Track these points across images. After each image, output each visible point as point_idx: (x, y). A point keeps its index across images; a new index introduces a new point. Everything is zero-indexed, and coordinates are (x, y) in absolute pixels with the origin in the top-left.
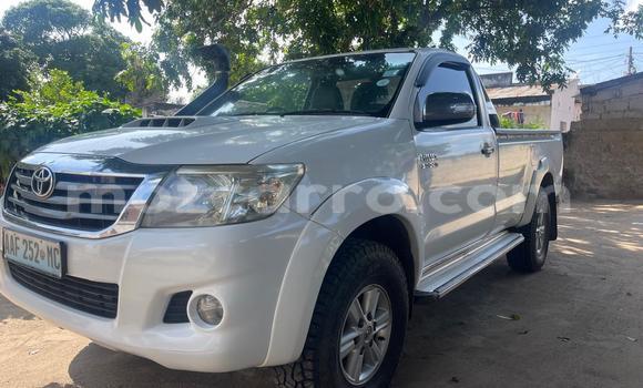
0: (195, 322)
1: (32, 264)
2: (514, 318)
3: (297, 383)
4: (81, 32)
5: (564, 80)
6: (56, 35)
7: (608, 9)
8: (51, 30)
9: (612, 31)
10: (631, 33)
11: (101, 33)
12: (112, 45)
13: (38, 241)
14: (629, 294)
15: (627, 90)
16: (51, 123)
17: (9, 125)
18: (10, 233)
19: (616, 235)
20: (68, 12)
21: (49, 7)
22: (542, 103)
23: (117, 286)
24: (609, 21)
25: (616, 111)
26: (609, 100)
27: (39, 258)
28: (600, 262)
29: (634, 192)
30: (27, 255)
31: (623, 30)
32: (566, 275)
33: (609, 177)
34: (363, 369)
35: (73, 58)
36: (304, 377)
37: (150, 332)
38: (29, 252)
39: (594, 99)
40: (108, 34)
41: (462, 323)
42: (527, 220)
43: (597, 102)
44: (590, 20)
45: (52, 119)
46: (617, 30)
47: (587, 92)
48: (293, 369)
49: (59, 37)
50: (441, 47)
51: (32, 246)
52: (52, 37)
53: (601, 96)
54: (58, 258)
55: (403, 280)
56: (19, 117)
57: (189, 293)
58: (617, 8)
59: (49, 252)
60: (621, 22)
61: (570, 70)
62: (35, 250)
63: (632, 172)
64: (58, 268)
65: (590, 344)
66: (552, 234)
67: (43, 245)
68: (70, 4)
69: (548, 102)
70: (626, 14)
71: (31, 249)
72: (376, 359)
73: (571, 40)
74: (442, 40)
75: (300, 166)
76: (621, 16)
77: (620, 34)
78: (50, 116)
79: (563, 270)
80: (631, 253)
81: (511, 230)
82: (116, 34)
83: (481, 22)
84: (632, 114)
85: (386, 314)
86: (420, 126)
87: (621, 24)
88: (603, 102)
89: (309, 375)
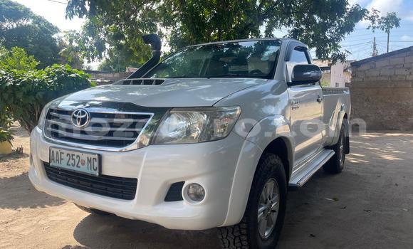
0: (187, 199)
1: (75, 168)
2: (335, 199)
3: (235, 237)
4: (25, 22)
5: (344, 57)
6: (8, 25)
7: (369, 15)
8: (5, 21)
9: (371, 28)
10: (383, 29)
11: (38, 23)
12: (45, 31)
13: (80, 154)
14: (396, 185)
15: (379, 64)
16: (36, 82)
17: (9, 83)
18: (55, 150)
19: (379, 151)
20: (17, 9)
21: (3, 6)
22: (325, 71)
23: (136, 180)
24: (369, 22)
25: (372, 76)
26: (368, 70)
27: (80, 164)
28: (374, 167)
29: (383, 125)
30: (70, 163)
31: (378, 27)
32: (356, 175)
33: (368, 117)
34: (267, 229)
35: (19, 40)
36: (241, 233)
37: (157, 207)
38: (72, 162)
39: (359, 69)
40: (42, 25)
41: (306, 204)
42: (335, 142)
43: (361, 71)
44: (357, 21)
45: (36, 80)
46: (374, 28)
47: (355, 65)
48: (233, 229)
49: (10, 26)
50: (266, 36)
51: (74, 157)
52: (5, 26)
53: (364, 67)
54: (96, 164)
55: (285, 176)
56: (14, 79)
57: (183, 183)
58: (375, 14)
59: (89, 160)
60: (377, 23)
61: (348, 52)
62: (77, 160)
63: (382, 113)
64: (95, 170)
65: (382, 213)
66: (347, 151)
67: (84, 157)
68: (18, 4)
69: (329, 71)
70: (380, 18)
71: (73, 159)
72: (272, 224)
73: (346, 34)
74: (266, 32)
75: (238, 108)
76: (376, 19)
77: (376, 29)
78: (35, 78)
79: (354, 172)
80: (390, 161)
81: (327, 147)
82: (48, 24)
83: (290, 22)
84: (382, 79)
85: (276, 197)
86: (289, 85)
87: (377, 24)
88: (364, 71)
89: (244, 232)
